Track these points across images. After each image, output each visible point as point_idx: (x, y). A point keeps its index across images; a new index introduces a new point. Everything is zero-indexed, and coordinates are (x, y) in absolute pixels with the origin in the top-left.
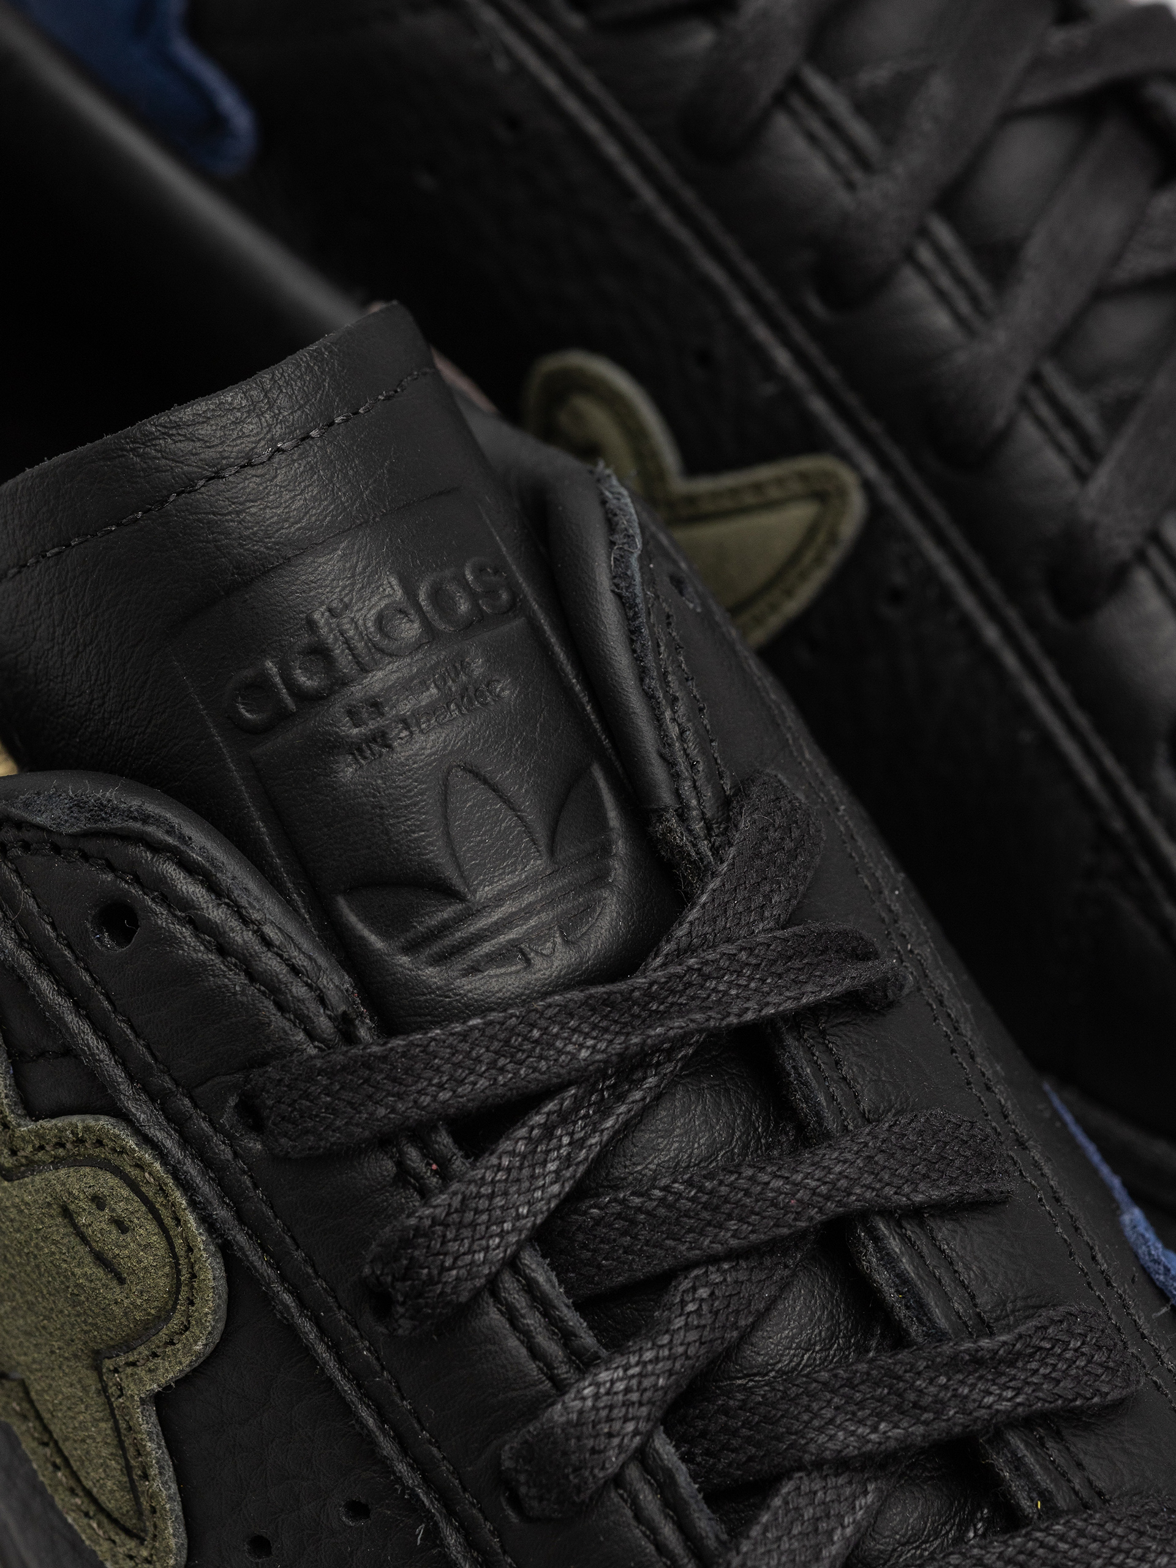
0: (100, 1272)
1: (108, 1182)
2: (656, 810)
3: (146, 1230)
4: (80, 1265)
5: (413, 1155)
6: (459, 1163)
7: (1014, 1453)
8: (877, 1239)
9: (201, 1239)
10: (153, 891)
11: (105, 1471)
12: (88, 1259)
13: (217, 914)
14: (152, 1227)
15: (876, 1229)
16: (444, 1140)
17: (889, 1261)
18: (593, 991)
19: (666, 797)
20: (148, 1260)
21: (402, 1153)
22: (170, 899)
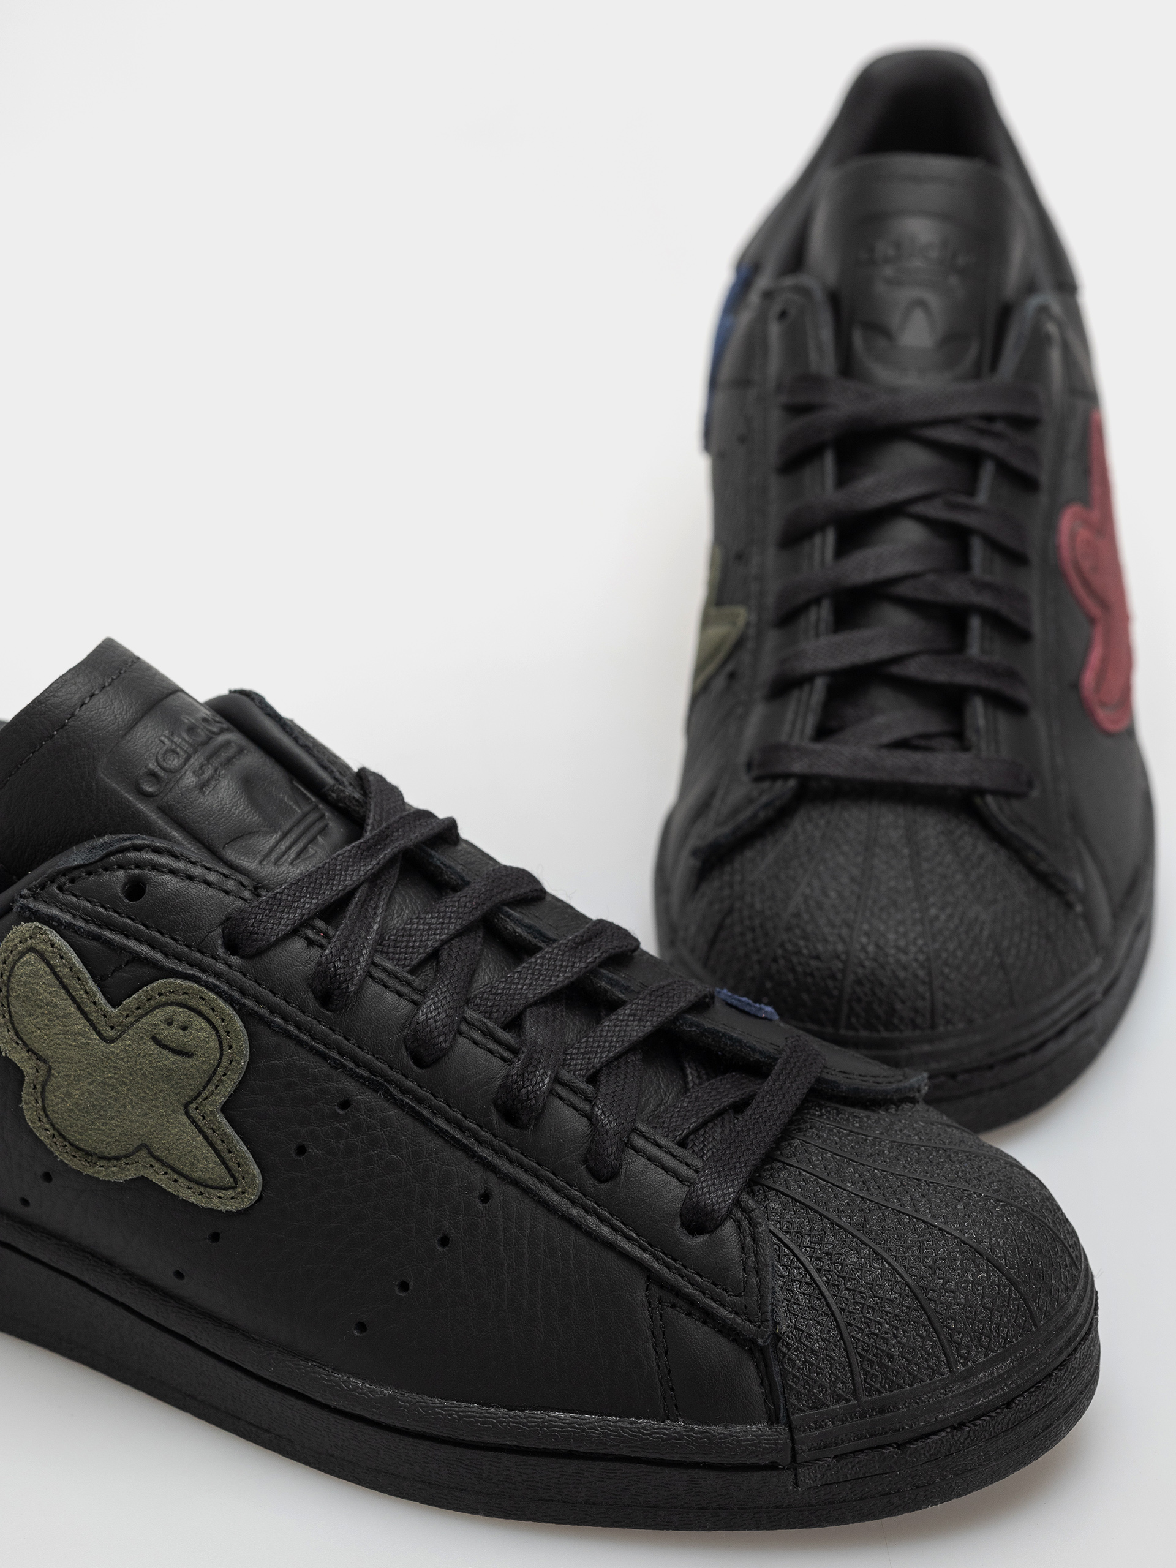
0: (177, 1057)
1: (170, 1010)
2: (330, 789)
3: (199, 1022)
4: (167, 1059)
5: (310, 933)
6: (331, 932)
7: (608, 977)
8: (509, 916)
9: (229, 1009)
10: (146, 866)
11: (206, 1161)
12: (170, 1055)
13: (180, 865)
14: (200, 1019)
15: (507, 912)
16: (320, 924)
17: (520, 923)
18: (353, 844)
19: (330, 781)
20: (204, 1035)
21: (305, 934)
22: (156, 867)
